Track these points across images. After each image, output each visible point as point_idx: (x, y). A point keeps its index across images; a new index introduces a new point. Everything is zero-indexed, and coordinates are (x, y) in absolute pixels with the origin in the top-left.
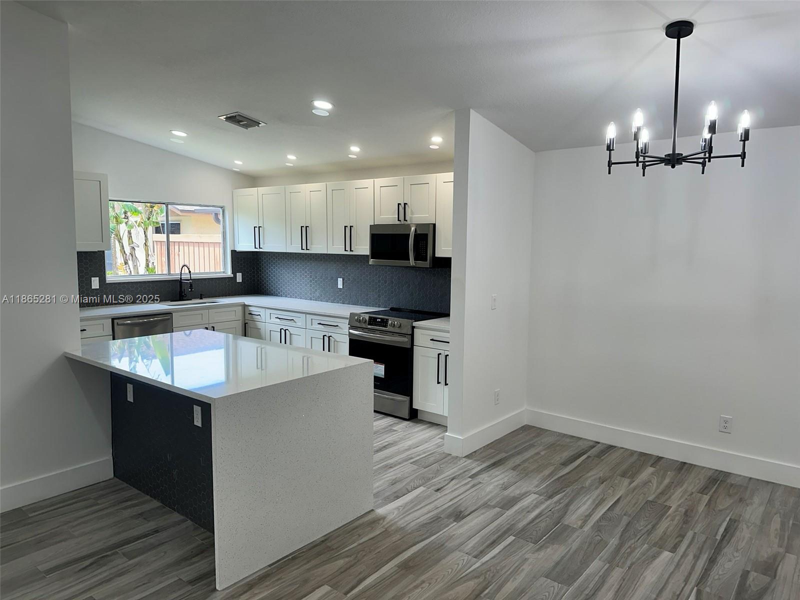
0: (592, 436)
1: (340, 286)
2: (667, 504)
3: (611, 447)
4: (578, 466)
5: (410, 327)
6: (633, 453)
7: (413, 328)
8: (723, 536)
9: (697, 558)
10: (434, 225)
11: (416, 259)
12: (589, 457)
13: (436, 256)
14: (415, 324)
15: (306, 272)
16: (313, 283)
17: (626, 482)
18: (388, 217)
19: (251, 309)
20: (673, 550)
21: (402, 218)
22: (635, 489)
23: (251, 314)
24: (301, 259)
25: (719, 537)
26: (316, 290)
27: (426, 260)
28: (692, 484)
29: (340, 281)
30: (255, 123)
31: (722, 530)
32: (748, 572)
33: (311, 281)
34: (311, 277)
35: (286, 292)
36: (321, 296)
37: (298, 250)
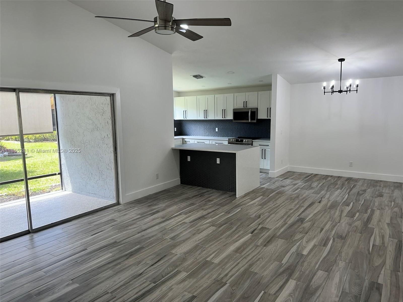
0: (311, 172)
1: (217, 130)
2: (337, 183)
3: (317, 175)
4: (310, 178)
5: (251, 141)
6: (324, 175)
7: (252, 142)
8: (353, 187)
9: (347, 190)
10: (257, 108)
11: (251, 120)
12: (312, 176)
13: (258, 118)
14: (253, 140)
15: (202, 126)
16: (205, 130)
17: (325, 180)
18: (240, 106)
19: (185, 140)
20: (341, 189)
21: (245, 106)
22: (327, 181)
23: (185, 141)
24: (202, 122)
25: (352, 187)
26: (207, 133)
27: (255, 120)
28: (342, 180)
29: (217, 129)
30: (202, 77)
31: (352, 186)
32: (359, 192)
33: (204, 129)
34: (204, 128)
35: (193, 134)
36: (209, 135)
37: (202, 118)
